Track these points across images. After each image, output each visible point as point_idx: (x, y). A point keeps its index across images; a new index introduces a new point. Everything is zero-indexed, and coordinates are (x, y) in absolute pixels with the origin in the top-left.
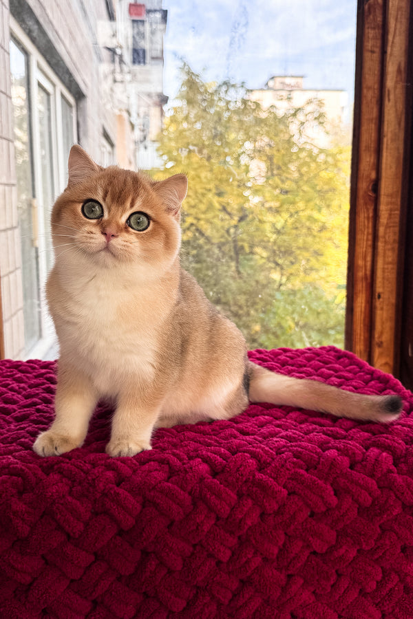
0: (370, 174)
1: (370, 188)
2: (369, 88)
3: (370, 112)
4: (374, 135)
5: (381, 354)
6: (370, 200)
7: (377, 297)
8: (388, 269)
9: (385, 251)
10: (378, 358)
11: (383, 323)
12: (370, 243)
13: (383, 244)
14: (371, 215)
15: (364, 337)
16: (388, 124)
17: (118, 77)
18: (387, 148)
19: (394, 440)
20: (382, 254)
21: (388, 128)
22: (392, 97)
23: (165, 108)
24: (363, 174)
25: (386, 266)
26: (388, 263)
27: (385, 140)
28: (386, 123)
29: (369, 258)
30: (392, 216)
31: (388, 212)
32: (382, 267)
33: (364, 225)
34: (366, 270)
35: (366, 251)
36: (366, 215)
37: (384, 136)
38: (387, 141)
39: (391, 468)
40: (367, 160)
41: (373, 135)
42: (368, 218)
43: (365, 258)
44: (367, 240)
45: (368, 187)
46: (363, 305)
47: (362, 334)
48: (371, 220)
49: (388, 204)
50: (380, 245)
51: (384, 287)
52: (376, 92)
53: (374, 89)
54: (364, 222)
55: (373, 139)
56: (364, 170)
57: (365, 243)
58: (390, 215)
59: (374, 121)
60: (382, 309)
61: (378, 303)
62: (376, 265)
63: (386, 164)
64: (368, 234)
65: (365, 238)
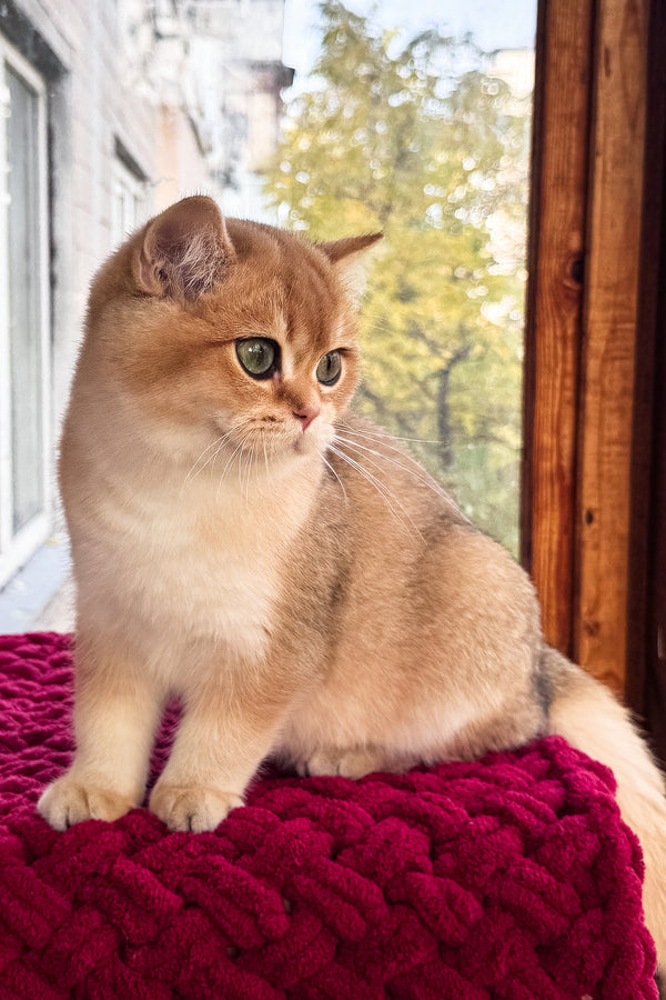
0: (568, 238)
1: (568, 270)
2: (563, 46)
3: (567, 100)
4: (575, 152)
5: (596, 651)
6: (567, 297)
7: (584, 519)
8: (609, 455)
9: (601, 412)
10: (590, 659)
11: (599, 580)
12: (569, 394)
13: (598, 399)
14: (570, 331)
15: (559, 612)
16: (605, 127)
17: (165, 25)
18: (604, 181)
19: (441, 805)
20: (597, 422)
21: (606, 135)
22: (615, 65)
23: (287, 95)
24: (551, 240)
25: (606, 449)
26: (610, 443)
27: (599, 162)
28: (601, 124)
29: (567, 430)
30: (619, 334)
31: (609, 325)
32: (595, 450)
33: (555, 355)
34: (560, 456)
35: (559, 414)
36: (559, 333)
37: (597, 154)
38: (604, 162)
39: (418, 861)
40: (561, 207)
41: (573, 151)
42: (564, 338)
43: (557, 432)
44: (563, 387)
45: (563, 267)
46: (555, 537)
47: (554, 603)
48: (570, 344)
49: (607, 306)
50: (591, 399)
51: (600, 498)
52: (580, 53)
53: (576, 48)
54: (555, 347)
55: (573, 160)
56: (554, 229)
57: (558, 395)
58: (613, 331)
59: (575, 120)
60: (597, 547)
61: (588, 533)
62: (583, 446)
63: (602, 216)
64: (564, 374)
65: (558, 384)
